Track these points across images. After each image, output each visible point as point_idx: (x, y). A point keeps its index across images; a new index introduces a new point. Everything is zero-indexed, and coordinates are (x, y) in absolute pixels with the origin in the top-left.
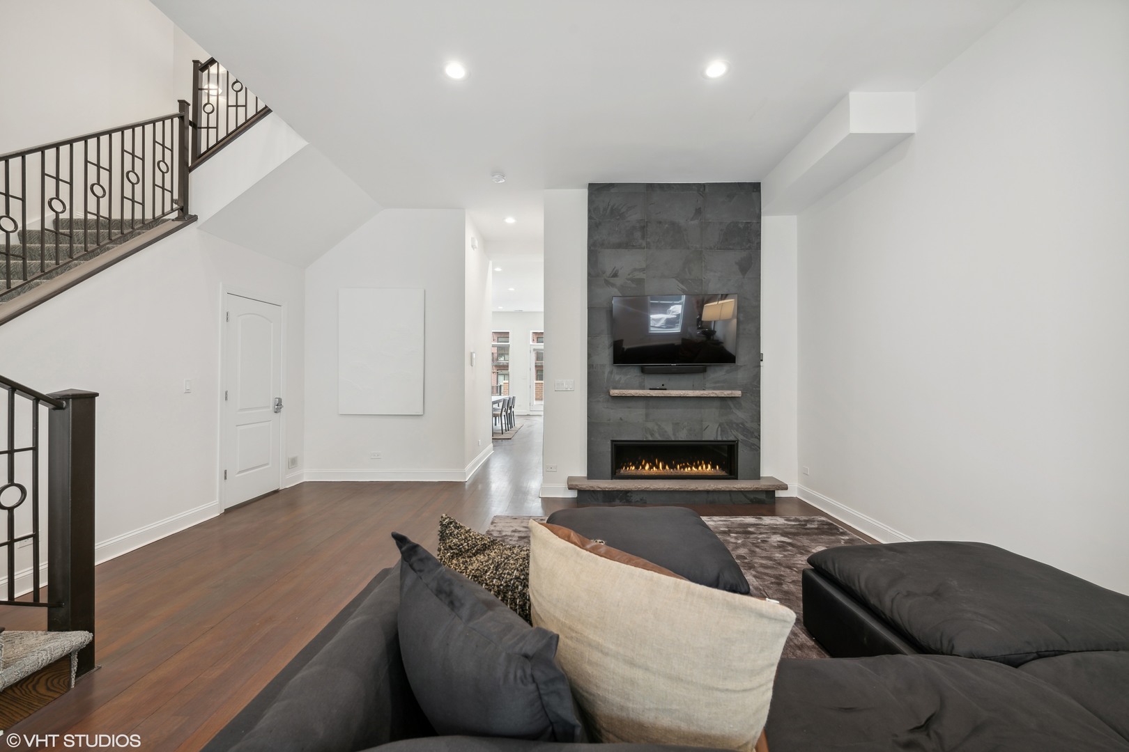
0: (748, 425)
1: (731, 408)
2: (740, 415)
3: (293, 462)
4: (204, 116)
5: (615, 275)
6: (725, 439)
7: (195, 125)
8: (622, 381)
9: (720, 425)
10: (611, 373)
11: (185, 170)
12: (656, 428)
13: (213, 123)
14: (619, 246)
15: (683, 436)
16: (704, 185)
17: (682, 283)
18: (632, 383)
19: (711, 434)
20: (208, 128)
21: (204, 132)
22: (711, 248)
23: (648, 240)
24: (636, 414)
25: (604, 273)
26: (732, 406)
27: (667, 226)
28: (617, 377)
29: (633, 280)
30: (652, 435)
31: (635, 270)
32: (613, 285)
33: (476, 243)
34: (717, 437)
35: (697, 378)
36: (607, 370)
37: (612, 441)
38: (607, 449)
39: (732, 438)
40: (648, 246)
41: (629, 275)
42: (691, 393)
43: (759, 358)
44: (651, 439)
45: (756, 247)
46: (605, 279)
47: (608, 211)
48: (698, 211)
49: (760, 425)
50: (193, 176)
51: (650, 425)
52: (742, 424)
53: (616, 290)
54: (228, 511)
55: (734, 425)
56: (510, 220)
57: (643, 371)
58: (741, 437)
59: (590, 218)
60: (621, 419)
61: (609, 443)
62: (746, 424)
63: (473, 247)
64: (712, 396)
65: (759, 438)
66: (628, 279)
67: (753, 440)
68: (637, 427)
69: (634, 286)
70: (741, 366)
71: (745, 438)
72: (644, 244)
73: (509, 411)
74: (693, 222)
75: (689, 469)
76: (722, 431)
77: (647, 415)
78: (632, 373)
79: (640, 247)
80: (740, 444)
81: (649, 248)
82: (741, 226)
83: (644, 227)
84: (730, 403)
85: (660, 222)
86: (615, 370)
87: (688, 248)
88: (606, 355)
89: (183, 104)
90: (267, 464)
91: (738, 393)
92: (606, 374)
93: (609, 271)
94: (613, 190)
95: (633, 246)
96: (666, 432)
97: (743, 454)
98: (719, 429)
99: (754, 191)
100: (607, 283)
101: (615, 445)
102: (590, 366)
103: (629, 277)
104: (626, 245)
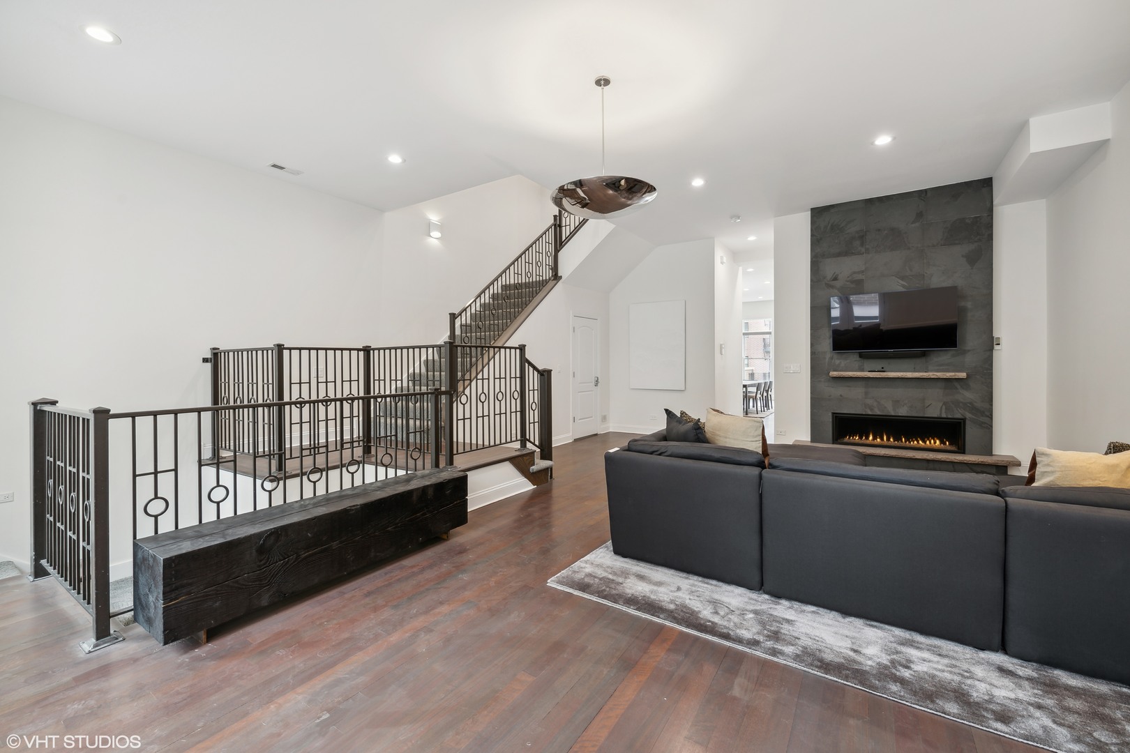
0: (979, 405)
1: (956, 388)
2: (967, 395)
3: (604, 418)
4: (564, 219)
5: (835, 279)
6: (950, 416)
7: (560, 226)
8: (843, 365)
9: (945, 404)
10: (832, 358)
11: (557, 251)
12: (875, 404)
13: (568, 223)
14: (839, 255)
15: (903, 411)
16: (926, 191)
17: (902, 280)
18: (852, 367)
19: (935, 410)
20: (566, 226)
21: (564, 228)
22: (934, 246)
23: (867, 246)
24: (857, 392)
25: (825, 278)
26: (959, 387)
27: (886, 232)
28: (837, 362)
29: (852, 282)
30: (871, 410)
31: (855, 273)
32: (832, 287)
33: (725, 260)
34: (941, 414)
35: (919, 362)
36: (828, 356)
37: (833, 413)
38: (828, 420)
39: (958, 416)
40: (867, 251)
41: (848, 277)
42: (909, 375)
43: (990, 343)
44: (870, 413)
45: (988, 238)
46: (826, 284)
47: (829, 227)
48: (920, 215)
49: (992, 405)
50: (560, 254)
51: (869, 402)
52: (970, 403)
53: (836, 291)
54: (576, 440)
55: (961, 404)
56: (752, 238)
57: (861, 356)
58: (968, 415)
59: (812, 235)
60: (841, 396)
61: (830, 414)
62: (975, 404)
63: (722, 263)
64: (932, 377)
65: (991, 417)
66: (848, 281)
67: (983, 419)
68: (856, 403)
69: (853, 286)
70: (969, 351)
71: (974, 417)
72: (863, 250)
73: (765, 394)
74: (913, 225)
75: (915, 442)
76: (946, 409)
77: (866, 393)
78: (852, 358)
79: (860, 253)
80: (967, 422)
81: (868, 253)
82: (967, 221)
83: (863, 236)
84: (956, 384)
85: (879, 230)
86: (835, 356)
87: (909, 249)
88: (827, 344)
89: (555, 216)
90: (592, 417)
91: (963, 375)
92: (827, 360)
93: (829, 275)
94: (832, 210)
95: (853, 253)
96: (885, 407)
97: (971, 433)
98: (944, 407)
99: (984, 187)
100: (829, 286)
101: (836, 417)
102: (813, 353)
103: (848, 279)
104: (847, 253)
